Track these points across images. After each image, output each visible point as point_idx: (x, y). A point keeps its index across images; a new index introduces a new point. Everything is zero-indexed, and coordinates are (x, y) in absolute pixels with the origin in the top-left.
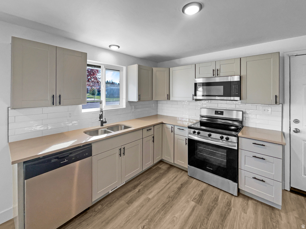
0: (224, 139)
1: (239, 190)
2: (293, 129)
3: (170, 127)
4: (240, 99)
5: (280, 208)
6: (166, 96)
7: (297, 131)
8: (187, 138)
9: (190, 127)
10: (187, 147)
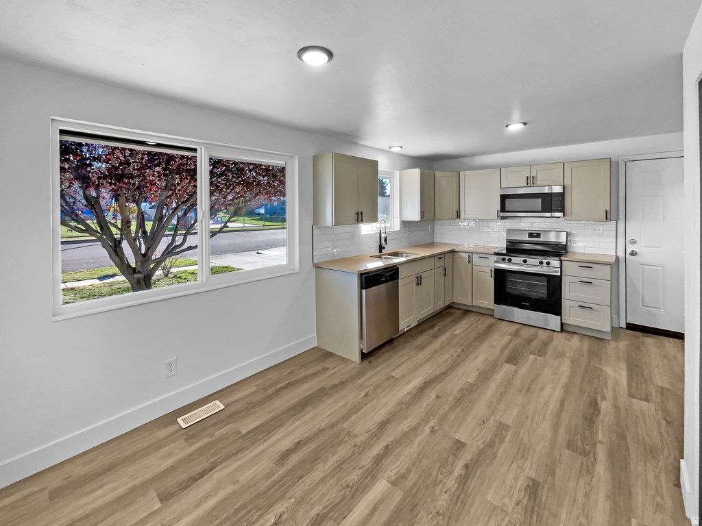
0: (545, 264)
1: (562, 324)
2: (628, 251)
3: (466, 256)
4: (564, 216)
5: (609, 338)
6: (455, 214)
7: (633, 254)
8: (493, 269)
9: (496, 254)
10: (492, 281)
